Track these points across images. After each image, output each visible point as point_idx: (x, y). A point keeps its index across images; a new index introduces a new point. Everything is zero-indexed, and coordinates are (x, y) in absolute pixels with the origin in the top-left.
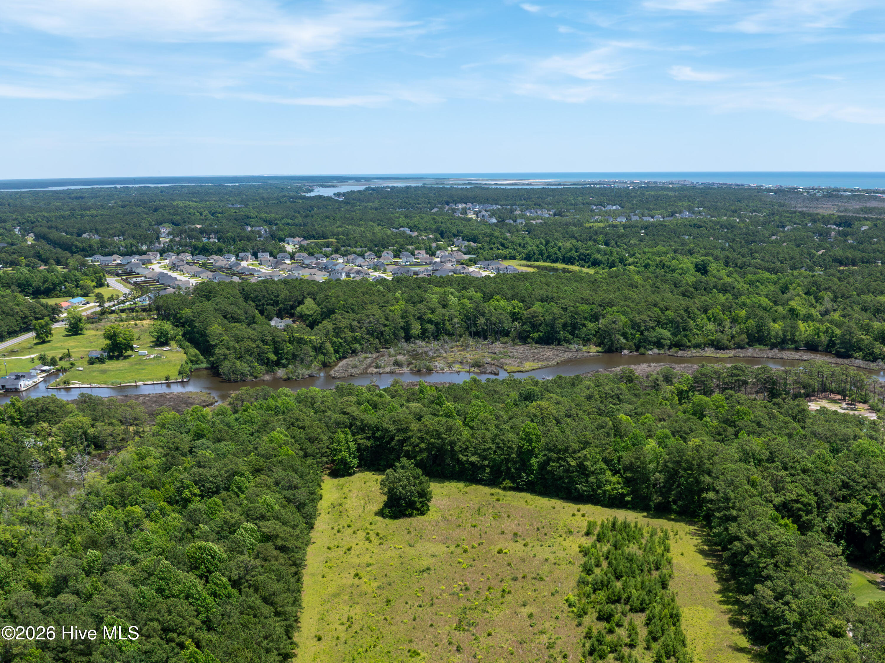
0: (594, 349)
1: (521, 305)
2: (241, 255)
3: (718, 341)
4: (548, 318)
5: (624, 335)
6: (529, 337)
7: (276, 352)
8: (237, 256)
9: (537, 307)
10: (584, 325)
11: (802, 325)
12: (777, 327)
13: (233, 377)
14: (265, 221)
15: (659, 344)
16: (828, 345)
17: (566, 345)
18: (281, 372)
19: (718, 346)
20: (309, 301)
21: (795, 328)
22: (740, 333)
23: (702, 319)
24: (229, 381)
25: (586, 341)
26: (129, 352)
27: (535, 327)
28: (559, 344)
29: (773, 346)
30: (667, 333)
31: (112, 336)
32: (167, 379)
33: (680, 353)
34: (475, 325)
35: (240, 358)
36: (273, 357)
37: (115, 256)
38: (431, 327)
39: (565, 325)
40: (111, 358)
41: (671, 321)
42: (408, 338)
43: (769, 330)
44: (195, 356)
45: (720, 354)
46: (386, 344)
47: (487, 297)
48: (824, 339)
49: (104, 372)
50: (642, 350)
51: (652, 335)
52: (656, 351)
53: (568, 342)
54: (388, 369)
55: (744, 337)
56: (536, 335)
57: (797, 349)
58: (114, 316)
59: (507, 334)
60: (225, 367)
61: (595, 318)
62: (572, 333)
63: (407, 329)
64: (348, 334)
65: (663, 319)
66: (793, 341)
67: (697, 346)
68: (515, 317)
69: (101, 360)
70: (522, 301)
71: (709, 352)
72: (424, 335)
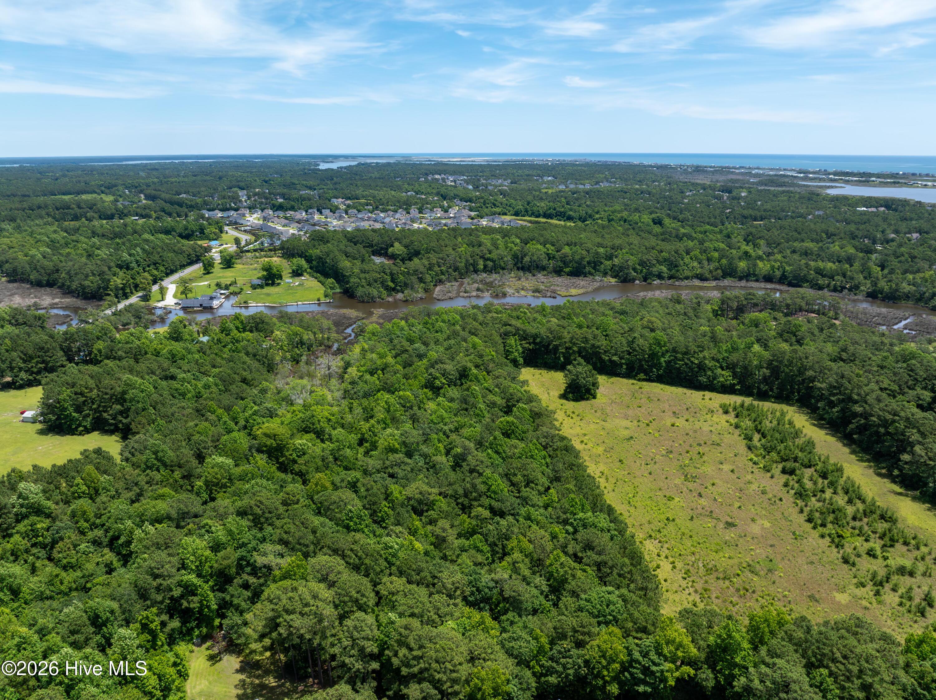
0: (613, 281)
1: (553, 248)
2: (310, 211)
3: (702, 275)
4: (577, 257)
5: (634, 269)
6: (561, 271)
7: (393, 281)
8: (306, 211)
9: (566, 250)
10: (602, 263)
11: (760, 264)
12: (742, 265)
13: (366, 299)
14: (307, 187)
15: (660, 276)
16: (781, 278)
17: (591, 277)
18: (400, 296)
19: (702, 278)
20: (397, 244)
21: (755, 265)
22: (717, 269)
23: (687, 259)
24: (363, 302)
25: (605, 274)
26: (279, 281)
27: (566, 264)
28: (585, 276)
29: (741, 279)
30: (664, 269)
31: (268, 269)
32: (319, 300)
33: (677, 283)
34: (521, 262)
35: (369, 285)
36: (392, 285)
37: (217, 211)
38: (490, 264)
39: (589, 263)
40: (267, 285)
41: (665, 260)
42: (476, 271)
43: (737, 267)
44: (333, 283)
45: (706, 284)
46: (462, 276)
47: (526, 242)
48: (778, 273)
49: (268, 295)
50: (649, 281)
51: (655, 270)
52: (658, 281)
53: (592, 274)
54: (474, 294)
55: (719, 271)
56: (567, 270)
57: (757, 281)
58: (249, 254)
59: (544, 268)
60: (360, 292)
61: (610, 258)
62: (594, 268)
63: (474, 265)
64: (436, 269)
65: (660, 259)
66: (755, 275)
67: (687, 278)
68: (550, 257)
69: (261, 287)
70: (553, 245)
71: (697, 282)
72: (486, 269)
